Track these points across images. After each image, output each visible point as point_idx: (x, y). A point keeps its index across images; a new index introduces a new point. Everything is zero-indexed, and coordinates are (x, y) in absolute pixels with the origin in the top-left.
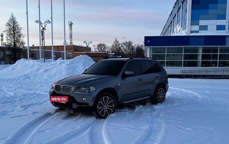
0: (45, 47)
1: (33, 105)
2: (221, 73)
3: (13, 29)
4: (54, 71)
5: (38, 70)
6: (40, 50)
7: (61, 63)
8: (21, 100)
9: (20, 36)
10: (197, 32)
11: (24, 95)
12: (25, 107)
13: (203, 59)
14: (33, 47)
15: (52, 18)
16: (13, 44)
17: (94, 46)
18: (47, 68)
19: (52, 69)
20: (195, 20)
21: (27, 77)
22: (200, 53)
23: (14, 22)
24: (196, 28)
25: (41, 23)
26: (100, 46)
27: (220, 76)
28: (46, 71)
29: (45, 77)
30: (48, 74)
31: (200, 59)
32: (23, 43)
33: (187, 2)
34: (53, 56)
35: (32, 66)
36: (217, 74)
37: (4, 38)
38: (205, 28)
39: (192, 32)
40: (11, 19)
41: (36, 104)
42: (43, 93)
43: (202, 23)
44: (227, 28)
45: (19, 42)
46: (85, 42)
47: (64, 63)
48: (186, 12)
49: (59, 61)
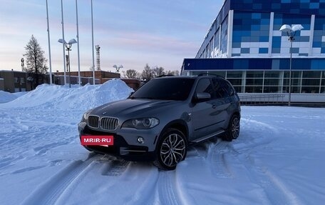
0: (70, 73)
1: (54, 145)
2: (266, 100)
3: (34, 52)
4: (82, 98)
5: (63, 96)
6: (65, 76)
7: (89, 89)
8: (37, 136)
9: (42, 60)
10: (239, 55)
11: (43, 129)
12: (42, 150)
13: (247, 84)
14: (57, 73)
15: (78, 37)
16: (34, 69)
17: (123, 72)
18: (72, 94)
19: (79, 95)
20: (236, 42)
21: (49, 105)
22: (244, 78)
23: (36, 45)
24: (237, 51)
25: (65, 43)
26: (129, 72)
27: (266, 102)
28: (72, 97)
29: (71, 105)
30: (74, 101)
31: (244, 84)
32: (45, 68)
33: (227, 23)
34: (80, 82)
35: (56, 92)
36: (262, 100)
37: (25, 62)
38: (246, 51)
39: (233, 55)
40: (31, 42)
41: (59, 144)
42: (68, 125)
43: (244, 45)
44: (270, 50)
45: (41, 67)
46: (115, 66)
47: (94, 88)
48: (226, 34)
49: (87, 86)
